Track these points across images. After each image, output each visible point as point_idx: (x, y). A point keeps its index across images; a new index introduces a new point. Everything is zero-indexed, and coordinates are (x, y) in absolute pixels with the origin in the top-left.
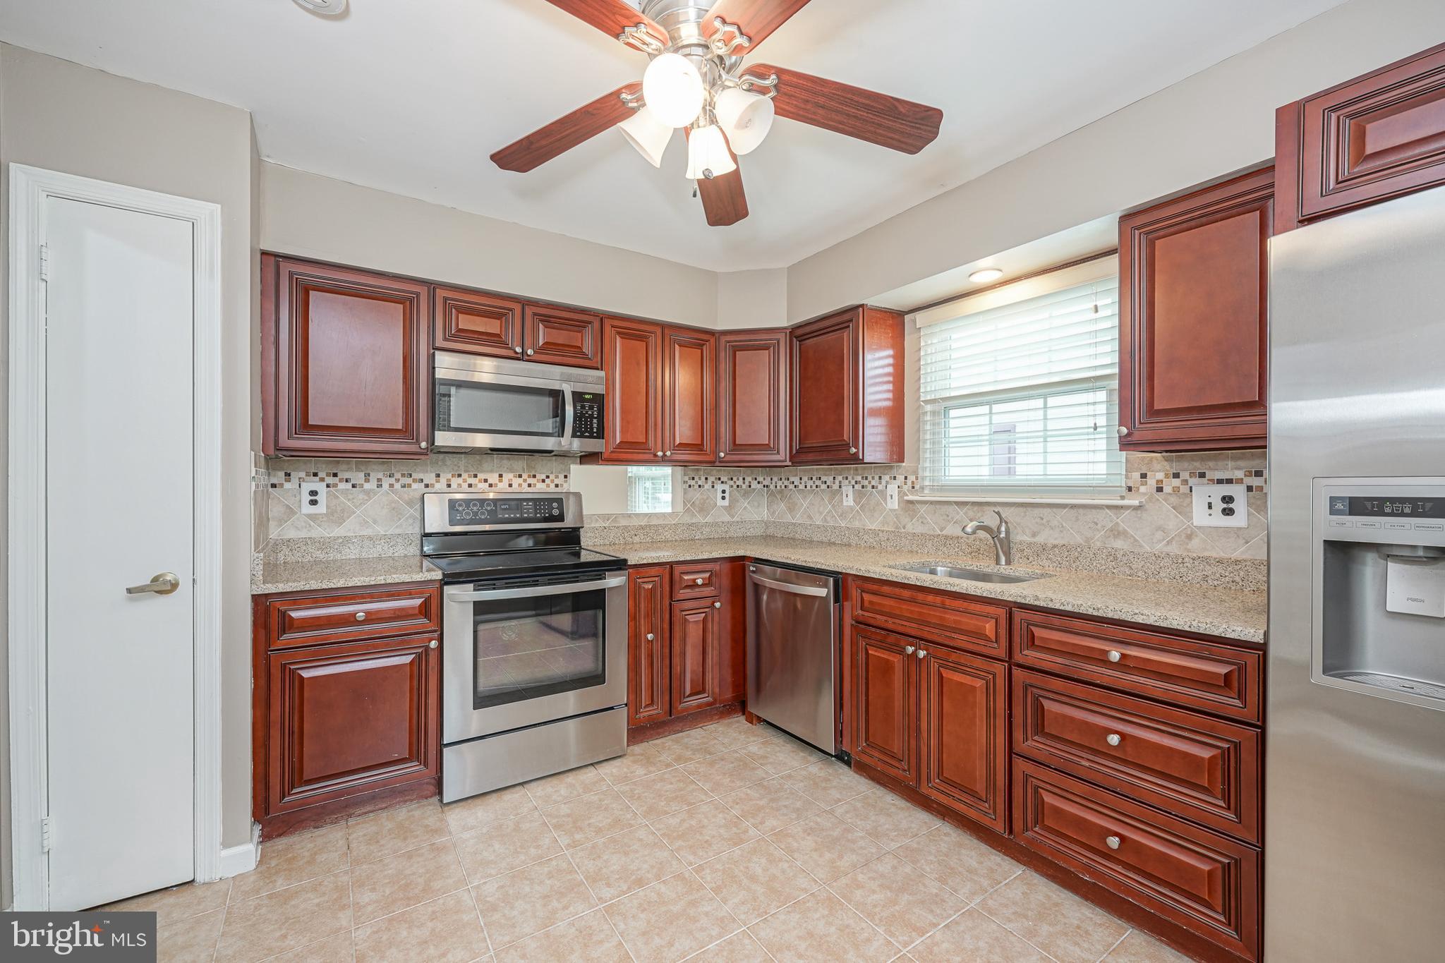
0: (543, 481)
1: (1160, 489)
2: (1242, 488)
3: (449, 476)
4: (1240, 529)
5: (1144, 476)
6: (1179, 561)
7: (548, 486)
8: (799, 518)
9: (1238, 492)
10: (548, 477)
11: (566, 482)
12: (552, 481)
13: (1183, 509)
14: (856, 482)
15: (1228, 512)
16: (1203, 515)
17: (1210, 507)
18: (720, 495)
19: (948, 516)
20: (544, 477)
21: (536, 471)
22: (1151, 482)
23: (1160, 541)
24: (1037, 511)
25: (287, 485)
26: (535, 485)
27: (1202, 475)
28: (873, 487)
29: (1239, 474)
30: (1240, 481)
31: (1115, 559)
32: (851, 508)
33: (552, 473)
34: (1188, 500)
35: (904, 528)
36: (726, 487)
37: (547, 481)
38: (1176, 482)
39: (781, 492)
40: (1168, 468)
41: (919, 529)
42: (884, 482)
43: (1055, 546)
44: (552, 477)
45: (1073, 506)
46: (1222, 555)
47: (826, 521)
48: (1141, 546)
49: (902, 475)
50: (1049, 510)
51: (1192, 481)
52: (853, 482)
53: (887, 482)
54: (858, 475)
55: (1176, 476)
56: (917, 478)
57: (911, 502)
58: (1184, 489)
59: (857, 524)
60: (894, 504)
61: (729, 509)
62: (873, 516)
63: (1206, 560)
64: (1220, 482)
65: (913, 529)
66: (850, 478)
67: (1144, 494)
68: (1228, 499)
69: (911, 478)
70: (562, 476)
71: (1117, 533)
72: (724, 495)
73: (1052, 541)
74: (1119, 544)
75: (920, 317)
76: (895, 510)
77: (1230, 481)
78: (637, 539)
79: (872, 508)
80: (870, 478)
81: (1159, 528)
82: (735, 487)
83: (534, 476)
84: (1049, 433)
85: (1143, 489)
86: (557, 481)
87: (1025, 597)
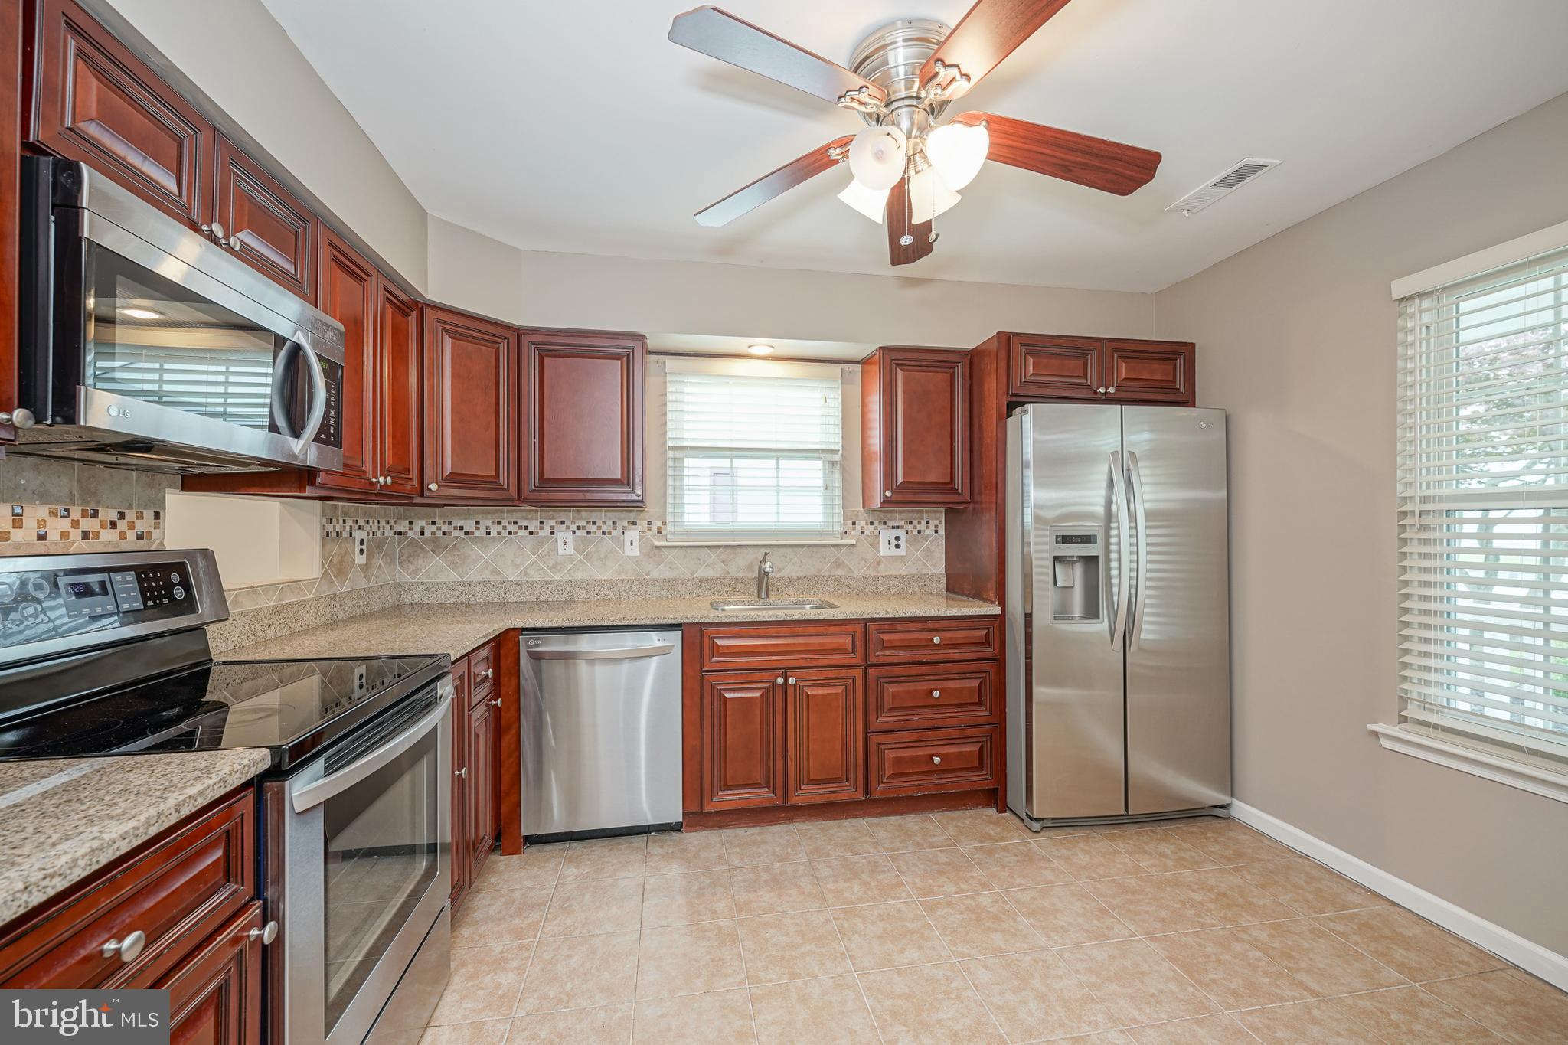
0: (113, 524)
1: (863, 533)
2: (904, 531)
4: (902, 556)
5: (854, 523)
6: (876, 579)
7: (123, 536)
9: (901, 533)
10: (122, 516)
11: (157, 526)
12: (131, 526)
13: (875, 545)
14: (578, 528)
15: (898, 546)
16: (885, 550)
17: (889, 544)
18: (358, 547)
19: (699, 560)
20: (113, 515)
21: (98, 502)
22: (858, 528)
23: (863, 568)
24: (782, 550)
26: (97, 534)
27: (885, 523)
28: (604, 533)
29: (902, 523)
30: (902, 527)
31: (840, 583)
32: (571, 558)
33: (130, 507)
34: (877, 540)
35: (648, 575)
36: (364, 535)
37: (122, 525)
38: (872, 528)
40: (867, 518)
41: (668, 574)
42: (620, 528)
43: (799, 578)
44: (130, 515)
45: (809, 546)
46: (897, 574)
47: (527, 574)
48: (853, 572)
49: (645, 520)
50: (790, 550)
51: (881, 527)
52: (574, 527)
53: (625, 528)
54: (581, 519)
55: (872, 523)
56: (664, 524)
57: (657, 547)
58: (876, 532)
59: (579, 575)
60: (635, 551)
61: (366, 568)
62: (604, 565)
63: (889, 577)
64: (893, 528)
65: (660, 575)
66: (568, 523)
67: (854, 536)
68: (898, 538)
69: (657, 524)
70: (149, 514)
71: (838, 564)
72: (362, 547)
73: (795, 575)
74: (839, 572)
76: (635, 557)
77: (898, 527)
79: (602, 556)
80: (599, 523)
81: (863, 559)
82: (372, 533)
83: (95, 515)
84: (781, 488)
85: (853, 532)
86: (139, 526)
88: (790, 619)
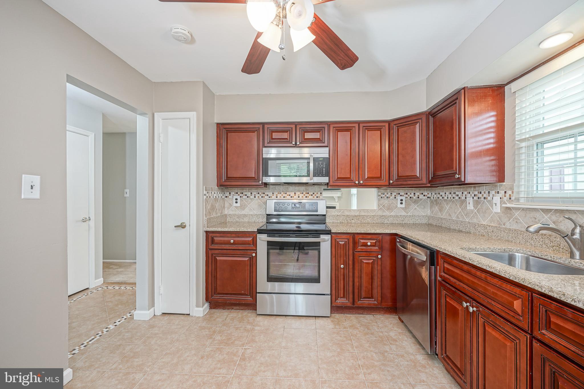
0: (312, 195)
3: (277, 193)
7: (314, 197)
8: (444, 215)
10: (314, 193)
11: (321, 195)
12: (315, 195)
14: (475, 195)
18: (399, 202)
19: (536, 219)
20: (312, 193)
21: (309, 191)
25: (230, 197)
26: (308, 197)
28: (485, 198)
32: (472, 211)
33: (315, 192)
35: (504, 225)
36: (403, 198)
37: (313, 195)
39: (436, 201)
41: (515, 227)
42: (491, 195)
44: (315, 193)
47: (458, 217)
49: (503, 190)
52: (473, 195)
53: (493, 195)
54: (476, 191)
56: (513, 193)
57: (509, 208)
59: (475, 221)
60: (497, 209)
61: (404, 209)
62: (485, 216)
65: (510, 226)
66: (471, 193)
69: (509, 192)
70: (319, 193)
72: (402, 202)
75: (514, 86)
76: (498, 213)
78: (353, 221)
79: (484, 211)
80: (483, 193)
82: (409, 198)
83: (308, 193)
86: (317, 195)
87: (541, 287)
88: (472, 263)
